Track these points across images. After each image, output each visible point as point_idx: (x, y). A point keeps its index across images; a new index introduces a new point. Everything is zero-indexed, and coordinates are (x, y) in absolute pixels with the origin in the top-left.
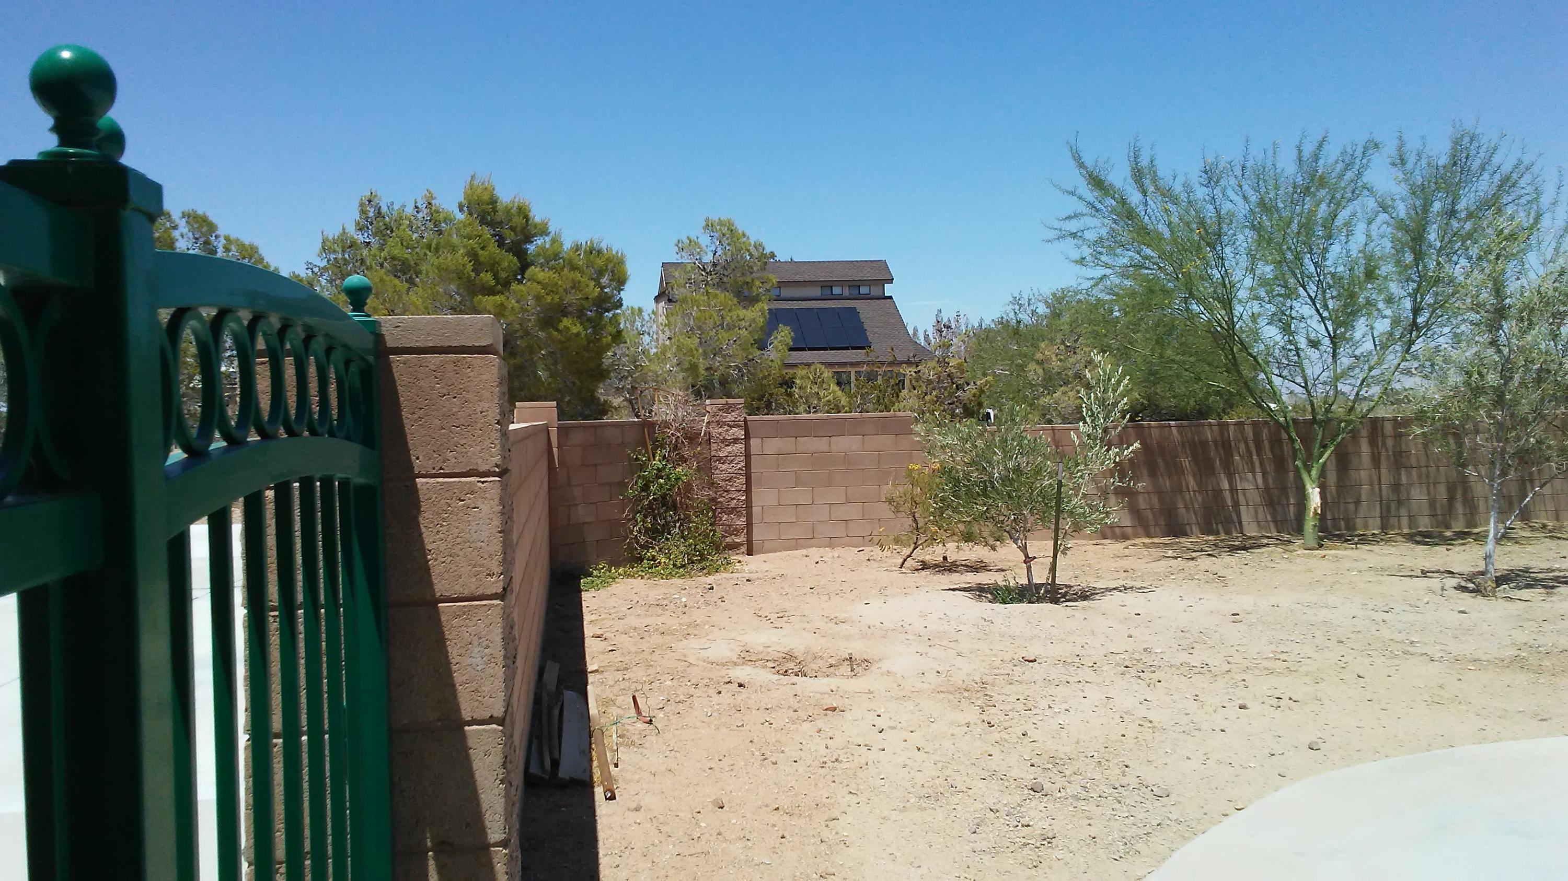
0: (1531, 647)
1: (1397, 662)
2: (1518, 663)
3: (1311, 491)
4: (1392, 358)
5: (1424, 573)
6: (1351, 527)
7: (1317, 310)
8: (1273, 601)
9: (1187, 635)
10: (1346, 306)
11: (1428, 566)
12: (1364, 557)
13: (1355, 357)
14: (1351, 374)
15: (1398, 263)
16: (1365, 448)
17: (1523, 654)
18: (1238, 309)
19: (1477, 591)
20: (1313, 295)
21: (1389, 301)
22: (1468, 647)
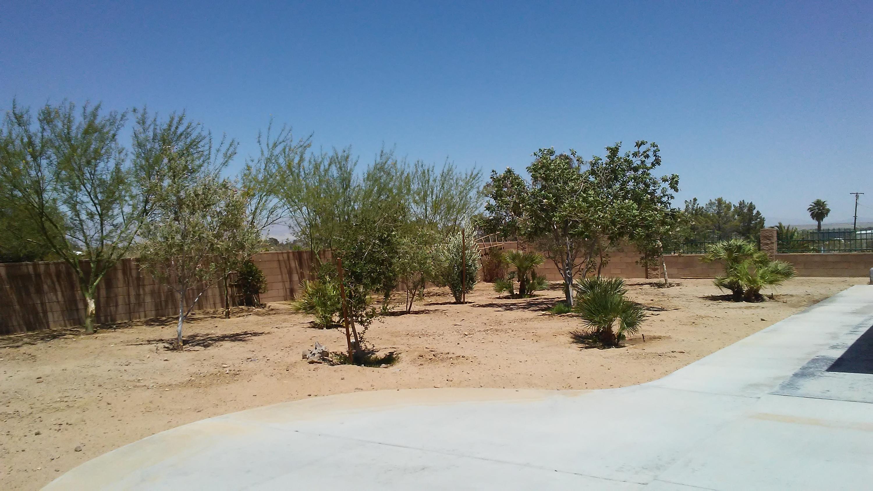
0: (197, 374)
1: (129, 392)
2: (190, 383)
3: (89, 301)
4: (134, 227)
5: (149, 342)
6: (114, 320)
7: (92, 199)
8: (63, 367)
9: (7, 395)
10: (108, 197)
11: (152, 337)
12: (118, 336)
13: (113, 225)
14: (111, 235)
15: (137, 176)
16: (120, 275)
17: (193, 379)
18: (46, 196)
19: (173, 349)
20: (89, 190)
21: (132, 197)
22: (166, 380)
